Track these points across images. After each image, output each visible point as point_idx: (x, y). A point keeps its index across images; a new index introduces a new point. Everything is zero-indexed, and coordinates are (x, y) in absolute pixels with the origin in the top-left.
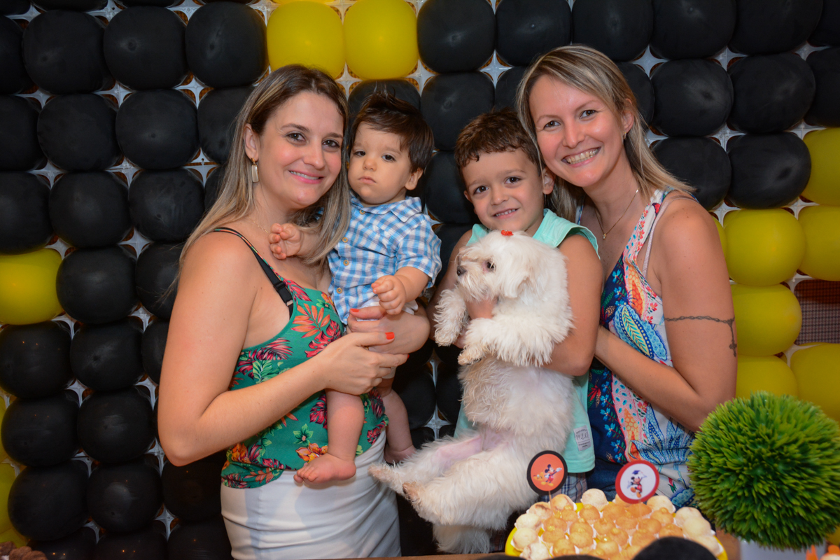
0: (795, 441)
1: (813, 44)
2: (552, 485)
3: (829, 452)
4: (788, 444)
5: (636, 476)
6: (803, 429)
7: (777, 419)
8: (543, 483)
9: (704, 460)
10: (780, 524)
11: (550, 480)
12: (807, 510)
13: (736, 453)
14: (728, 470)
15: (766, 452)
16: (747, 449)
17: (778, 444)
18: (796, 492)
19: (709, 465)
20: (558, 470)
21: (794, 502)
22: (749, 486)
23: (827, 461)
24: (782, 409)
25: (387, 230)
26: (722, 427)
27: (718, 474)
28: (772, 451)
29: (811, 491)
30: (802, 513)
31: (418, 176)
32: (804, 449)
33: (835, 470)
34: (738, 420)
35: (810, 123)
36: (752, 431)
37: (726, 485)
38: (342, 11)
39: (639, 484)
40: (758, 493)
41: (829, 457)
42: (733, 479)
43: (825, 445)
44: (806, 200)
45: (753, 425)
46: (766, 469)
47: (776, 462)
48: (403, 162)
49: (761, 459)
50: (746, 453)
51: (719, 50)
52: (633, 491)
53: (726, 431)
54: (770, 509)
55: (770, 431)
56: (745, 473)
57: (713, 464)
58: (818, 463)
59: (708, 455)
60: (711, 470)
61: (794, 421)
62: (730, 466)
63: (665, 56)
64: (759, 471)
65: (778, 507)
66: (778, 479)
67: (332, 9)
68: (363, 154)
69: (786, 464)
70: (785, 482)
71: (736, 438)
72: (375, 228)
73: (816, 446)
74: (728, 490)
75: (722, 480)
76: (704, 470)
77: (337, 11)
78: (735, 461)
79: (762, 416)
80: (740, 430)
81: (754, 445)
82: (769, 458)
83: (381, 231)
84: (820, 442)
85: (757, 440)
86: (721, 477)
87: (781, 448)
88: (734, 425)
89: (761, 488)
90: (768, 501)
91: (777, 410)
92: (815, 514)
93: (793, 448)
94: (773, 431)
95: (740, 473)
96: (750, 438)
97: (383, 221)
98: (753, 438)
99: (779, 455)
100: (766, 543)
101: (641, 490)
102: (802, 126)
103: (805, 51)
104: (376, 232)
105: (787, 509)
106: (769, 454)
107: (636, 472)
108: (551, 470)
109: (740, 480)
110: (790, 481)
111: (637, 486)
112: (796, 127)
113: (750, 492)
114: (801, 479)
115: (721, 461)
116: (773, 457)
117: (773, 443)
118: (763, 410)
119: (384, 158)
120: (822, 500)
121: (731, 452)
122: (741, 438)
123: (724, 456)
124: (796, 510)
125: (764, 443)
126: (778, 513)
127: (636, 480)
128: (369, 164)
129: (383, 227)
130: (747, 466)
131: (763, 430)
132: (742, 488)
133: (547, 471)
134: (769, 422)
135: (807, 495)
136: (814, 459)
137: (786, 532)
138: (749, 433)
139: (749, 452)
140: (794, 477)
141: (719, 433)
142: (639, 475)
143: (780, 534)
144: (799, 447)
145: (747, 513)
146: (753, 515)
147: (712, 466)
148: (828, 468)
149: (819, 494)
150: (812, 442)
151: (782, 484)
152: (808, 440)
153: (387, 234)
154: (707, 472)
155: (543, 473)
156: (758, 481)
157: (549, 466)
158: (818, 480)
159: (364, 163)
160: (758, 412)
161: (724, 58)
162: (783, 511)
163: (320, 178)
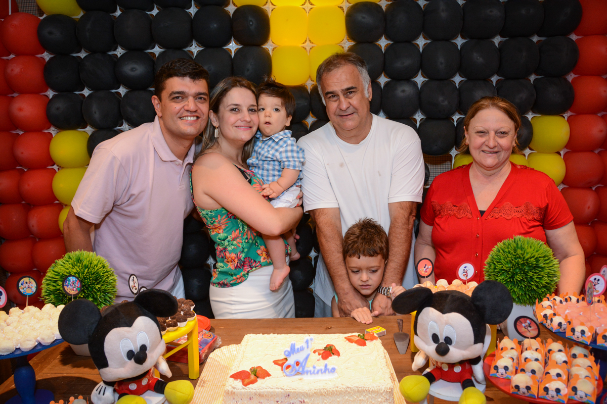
0: (533, 257)
1: (536, 74)
2: (427, 274)
3: (548, 261)
4: (531, 258)
5: (465, 269)
6: (537, 251)
7: (526, 247)
8: (423, 273)
9: (493, 266)
10: (525, 294)
11: (426, 271)
12: (537, 286)
13: (507, 262)
14: (504, 270)
15: (521, 261)
16: (512, 260)
17: (526, 258)
18: (533, 278)
19: (495, 268)
20: (429, 267)
21: (532, 283)
22: (513, 277)
23: (546, 265)
24: (528, 243)
25: (271, 150)
26: (501, 251)
27: (499, 272)
28: (523, 261)
29: (540, 278)
30: (535, 288)
31: (290, 119)
32: (537, 260)
33: (550, 269)
34: (508, 248)
35: (534, 112)
36: (515, 253)
37: (503, 277)
38: (308, 49)
39: (467, 273)
40: (516, 280)
41: (547, 263)
42: (505, 274)
43: (546, 258)
44: (531, 149)
45: (515, 251)
46: (520, 269)
47: (525, 265)
48: (283, 112)
49: (518, 265)
50: (512, 262)
51: (492, 75)
52: (464, 276)
53: (503, 253)
54: (522, 286)
55: (523, 252)
56: (511, 271)
57: (497, 268)
58: (543, 266)
59: (494, 264)
60: (496, 270)
61: (533, 248)
62: (504, 268)
63: (465, 77)
64: (517, 270)
65: (525, 285)
66: (526, 274)
67: (303, 48)
68: (263, 109)
69: (529, 267)
70: (529, 274)
71: (507, 256)
72: (265, 150)
73: (543, 258)
74: (503, 279)
75: (501, 275)
76: (492, 271)
77: (305, 49)
78: (507, 266)
79: (519, 245)
80: (509, 252)
81: (515, 259)
82: (522, 264)
83: (268, 151)
84: (544, 257)
85: (517, 257)
86: (501, 273)
87: (527, 260)
88: (507, 250)
89: (518, 277)
90: (521, 283)
91: (526, 243)
92: (540, 289)
93: (533, 259)
94: (524, 252)
95: (509, 271)
96: (513, 255)
97: (269, 146)
98: (515, 256)
99: (527, 263)
100: (519, 303)
101: (467, 276)
102: (530, 113)
103: (532, 78)
104: (266, 152)
105: (529, 286)
106: (522, 262)
107: (465, 267)
108: (427, 267)
109: (509, 274)
110: (531, 274)
111: (466, 274)
112: (527, 114)
113: (513, 279)
114: (536, 273)
115: (500, 266)
116: (523, 263)
117: (524, 258)
118: (519, 244)
119: (274, 110)
120: (543, 282)
121: (505, 262)
122: (509, 256)
123: (502, 264)
124: (533, 287)
125: (520, 257)
126: (525, 288)
127: (466, 271)
128: (268, 114)
129: (269, 149)
130: (512, 268)
131: (519, 252)
132: (510, 278)
133: (425, 267)
134: (522, 248)
135: (538, 280)
136: (541, 265)
137: (528, 297)
138: (513, 253)
139: (513, 261)
140: (533, 272)
141: (500, 254)
142: (467, 269)
143: (525, 298)
144: (535, 259)
145: (512, 289)
146: (514, 290)
147: (496, 269)
148: (547, 268)
149: (542, 280)
150: (540, 257)
151: (528, 275)
152: (539, 256)
153: (271, 152)
154: (494, 272)
155: (423, 268)
156: (517, 275)
157: (426, 265)
158: (542, 274)
159: (265, 114)
160: (517, 244)
161: (494, 79)
162: (527, 288)
163: (250, 127)
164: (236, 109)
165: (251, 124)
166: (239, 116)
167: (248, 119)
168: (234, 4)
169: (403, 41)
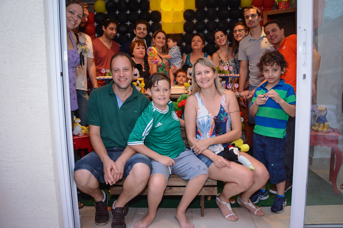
163: (163, 43)
164: (159, 38)
165: (163, 42)
166: (160, 40)
167: (162, 41)
168: (151, 10)
169: (200, 21)
